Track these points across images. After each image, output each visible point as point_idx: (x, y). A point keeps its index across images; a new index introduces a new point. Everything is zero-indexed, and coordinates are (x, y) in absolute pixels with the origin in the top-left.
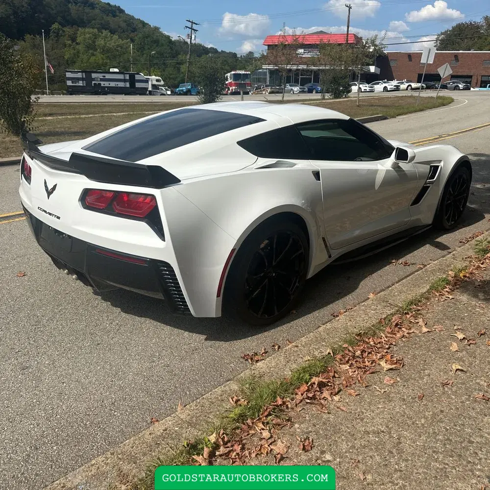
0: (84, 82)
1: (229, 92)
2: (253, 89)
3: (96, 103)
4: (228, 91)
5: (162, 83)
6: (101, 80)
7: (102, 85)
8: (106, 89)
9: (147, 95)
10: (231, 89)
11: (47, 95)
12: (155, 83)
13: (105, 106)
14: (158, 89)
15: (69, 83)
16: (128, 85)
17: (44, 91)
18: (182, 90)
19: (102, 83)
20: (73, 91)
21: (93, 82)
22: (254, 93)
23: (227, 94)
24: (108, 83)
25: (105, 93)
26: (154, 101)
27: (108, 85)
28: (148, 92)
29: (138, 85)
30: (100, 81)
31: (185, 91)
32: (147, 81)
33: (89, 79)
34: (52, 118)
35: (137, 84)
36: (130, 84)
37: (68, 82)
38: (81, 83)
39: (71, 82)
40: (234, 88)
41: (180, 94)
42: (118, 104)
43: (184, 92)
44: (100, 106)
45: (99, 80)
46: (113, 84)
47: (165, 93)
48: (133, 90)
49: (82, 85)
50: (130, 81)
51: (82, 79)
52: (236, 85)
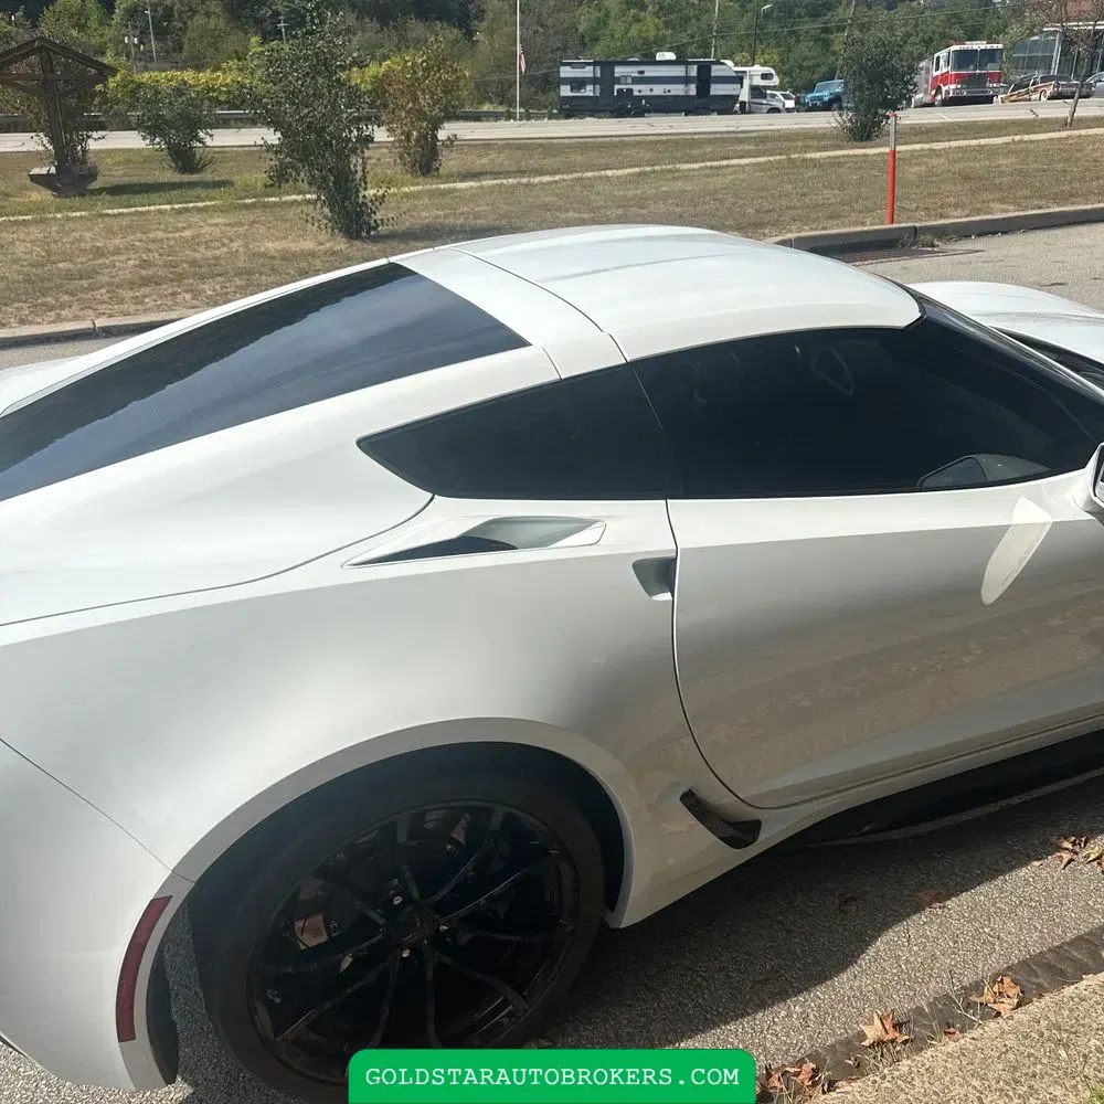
0: (598, 86)
1: (939, 98)
2: (1008, 88)
3: (607, 139)
4: (936, 95)
5: (776, 81)
6: (636, 81)
7: (636, 93)
8: (643, 102)
9: (736, 113)
10: (944, 89)
11: (515, 119)
12: (758, 82)
13: (625, 144)
14: (765, 96)
15: (565, 91)
16: (692, 89)
17: (511, 110)
18: (820, 98)
19: (636, 88)
20: (572, 110)
21: (617, 87)
22: (1007, 97)
23: (932, 105)
24: (649, 87)
25: (640, 113)
26: (741, 129)
27: (649, 93)
28: (738, 105)
29: (717, 90)
30: (632, 84)
31: (826, 99)
32: (738, 79)
33: (606, 80)
34: (478, 184)
35: (713, 86)
36: (697, 87)
37: (562, 87)
38: (589, 91)
39: (569, 87)
40: (953, 86)
41: (814, 109)
42: (656, 138)
43: (824, 103)
44: (614, 146)
45: (630, 81)
46: (659, 90)
47: (779, 105)
48: (703, 102)
49: (591, 94)
50: (699, 81)
51: (594, 81)
52: (959, 79)
